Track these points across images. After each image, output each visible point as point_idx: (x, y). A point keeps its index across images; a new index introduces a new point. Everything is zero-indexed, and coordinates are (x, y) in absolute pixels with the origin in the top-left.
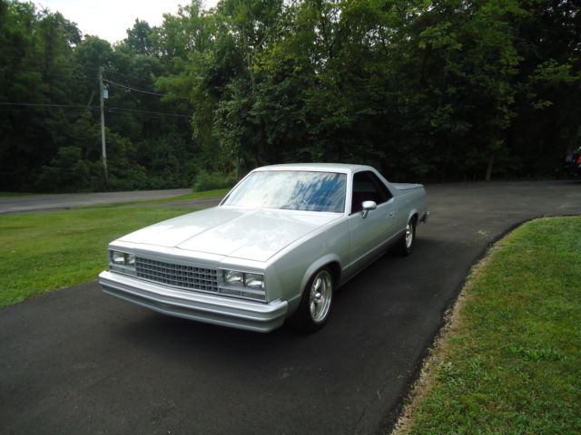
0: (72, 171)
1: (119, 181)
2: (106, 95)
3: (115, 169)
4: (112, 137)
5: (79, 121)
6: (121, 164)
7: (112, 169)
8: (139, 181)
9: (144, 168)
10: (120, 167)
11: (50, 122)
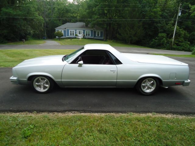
0: (161, 42)
1: (177, 47)
2: (180, 14)
3: (177, 42)
4: (179, 30)
5: (169, 24)
6: (180, 40)
7: (176, 42)
8: (185, 48)
9: (189, 43)
10: (179, 41)
11: (159, 25)
